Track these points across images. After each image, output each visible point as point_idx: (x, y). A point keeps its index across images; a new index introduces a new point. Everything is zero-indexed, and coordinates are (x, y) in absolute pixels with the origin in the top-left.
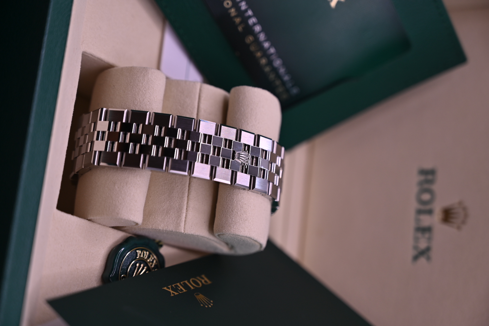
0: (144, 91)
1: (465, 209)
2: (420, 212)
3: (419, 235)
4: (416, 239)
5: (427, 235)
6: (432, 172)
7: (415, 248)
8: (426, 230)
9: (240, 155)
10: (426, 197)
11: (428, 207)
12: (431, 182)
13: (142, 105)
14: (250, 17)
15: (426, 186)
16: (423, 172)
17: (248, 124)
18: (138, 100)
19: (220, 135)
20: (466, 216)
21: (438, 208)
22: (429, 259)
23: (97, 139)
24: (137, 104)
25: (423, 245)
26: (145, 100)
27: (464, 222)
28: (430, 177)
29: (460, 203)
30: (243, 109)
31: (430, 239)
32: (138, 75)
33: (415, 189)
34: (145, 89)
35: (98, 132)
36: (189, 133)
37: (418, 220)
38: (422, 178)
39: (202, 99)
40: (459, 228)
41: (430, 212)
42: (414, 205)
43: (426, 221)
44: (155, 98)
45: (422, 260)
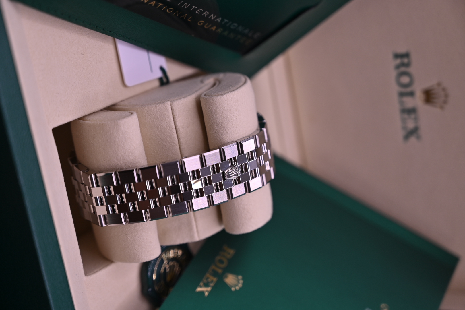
0: (122, 145)
1: (444, 89)
2: (402, 95)
3: (406, 116)
4: (404, 121)
5: (413, 116)
6: (406, 55)
7: (404, 128)
8: (411, 111)
9: (230, 174)
10: (405, 80)
11: (409, 90)
12: (408, 65)
13: (125, 158)
14: (195, 10)
15: (403, 69)
16: (397, 56)
17: (227, 133)
18: (120, 155)
19: (206, 166)
20: (446, 96)
21: (418, 89)
22: (418, 138)
23: (97, 204)
24: (121, 159)
25: (411, 125)
26: (126, 153)
27: (445, 102)
28: (406, 60)
29: (439, 84)
30: (218, 120)
31: (416, 119)
32: (112, 132)
33: (394, 73)
34: (123, 143)
35: (96, 198)
36: (178, 176)
37: (401, 103)
38: (398, 61)
39: (176, 117)
40: (442, 108)
41: (412, 94)
42: (396, 89)
43: (409, 102)
44: (135, 146)
45: (413, 139)
